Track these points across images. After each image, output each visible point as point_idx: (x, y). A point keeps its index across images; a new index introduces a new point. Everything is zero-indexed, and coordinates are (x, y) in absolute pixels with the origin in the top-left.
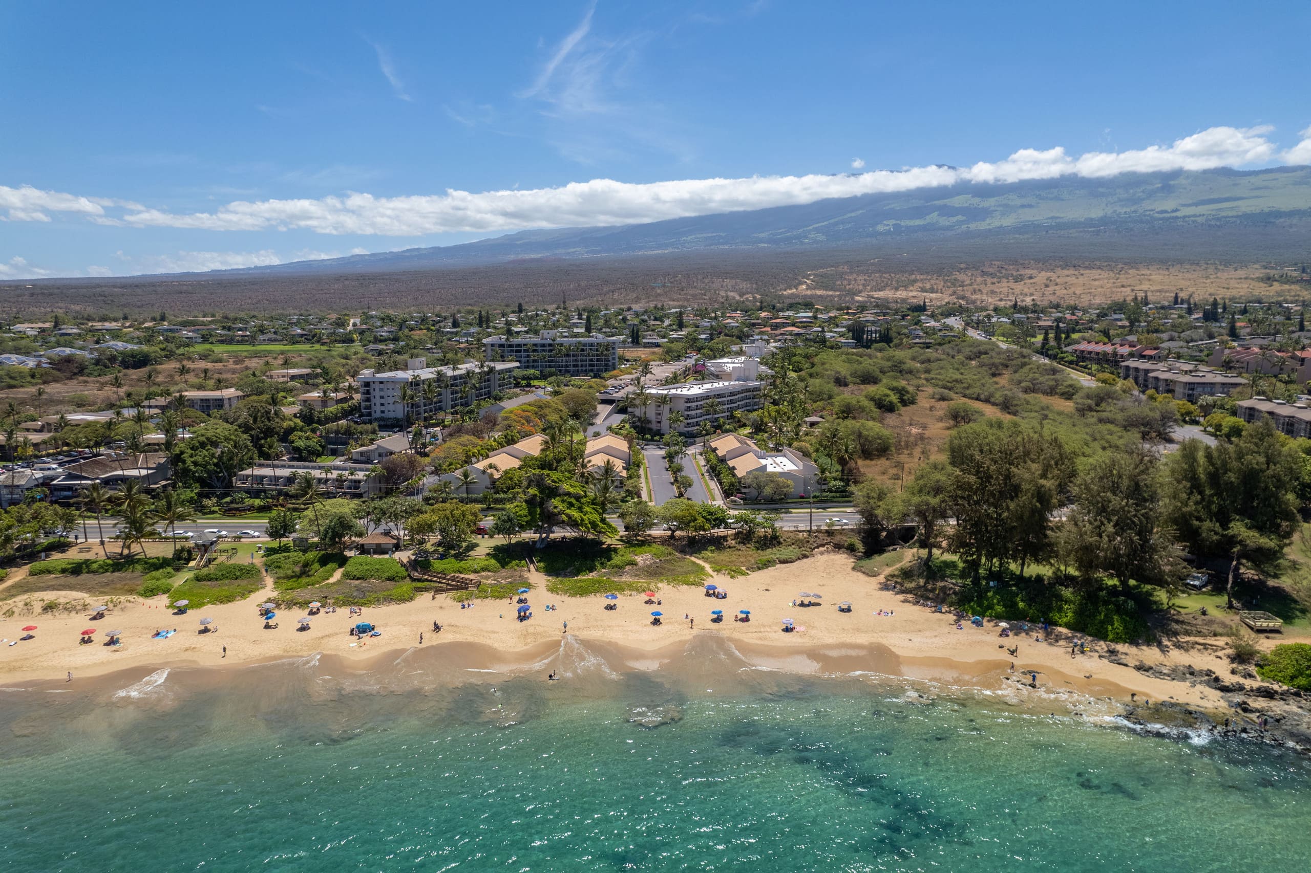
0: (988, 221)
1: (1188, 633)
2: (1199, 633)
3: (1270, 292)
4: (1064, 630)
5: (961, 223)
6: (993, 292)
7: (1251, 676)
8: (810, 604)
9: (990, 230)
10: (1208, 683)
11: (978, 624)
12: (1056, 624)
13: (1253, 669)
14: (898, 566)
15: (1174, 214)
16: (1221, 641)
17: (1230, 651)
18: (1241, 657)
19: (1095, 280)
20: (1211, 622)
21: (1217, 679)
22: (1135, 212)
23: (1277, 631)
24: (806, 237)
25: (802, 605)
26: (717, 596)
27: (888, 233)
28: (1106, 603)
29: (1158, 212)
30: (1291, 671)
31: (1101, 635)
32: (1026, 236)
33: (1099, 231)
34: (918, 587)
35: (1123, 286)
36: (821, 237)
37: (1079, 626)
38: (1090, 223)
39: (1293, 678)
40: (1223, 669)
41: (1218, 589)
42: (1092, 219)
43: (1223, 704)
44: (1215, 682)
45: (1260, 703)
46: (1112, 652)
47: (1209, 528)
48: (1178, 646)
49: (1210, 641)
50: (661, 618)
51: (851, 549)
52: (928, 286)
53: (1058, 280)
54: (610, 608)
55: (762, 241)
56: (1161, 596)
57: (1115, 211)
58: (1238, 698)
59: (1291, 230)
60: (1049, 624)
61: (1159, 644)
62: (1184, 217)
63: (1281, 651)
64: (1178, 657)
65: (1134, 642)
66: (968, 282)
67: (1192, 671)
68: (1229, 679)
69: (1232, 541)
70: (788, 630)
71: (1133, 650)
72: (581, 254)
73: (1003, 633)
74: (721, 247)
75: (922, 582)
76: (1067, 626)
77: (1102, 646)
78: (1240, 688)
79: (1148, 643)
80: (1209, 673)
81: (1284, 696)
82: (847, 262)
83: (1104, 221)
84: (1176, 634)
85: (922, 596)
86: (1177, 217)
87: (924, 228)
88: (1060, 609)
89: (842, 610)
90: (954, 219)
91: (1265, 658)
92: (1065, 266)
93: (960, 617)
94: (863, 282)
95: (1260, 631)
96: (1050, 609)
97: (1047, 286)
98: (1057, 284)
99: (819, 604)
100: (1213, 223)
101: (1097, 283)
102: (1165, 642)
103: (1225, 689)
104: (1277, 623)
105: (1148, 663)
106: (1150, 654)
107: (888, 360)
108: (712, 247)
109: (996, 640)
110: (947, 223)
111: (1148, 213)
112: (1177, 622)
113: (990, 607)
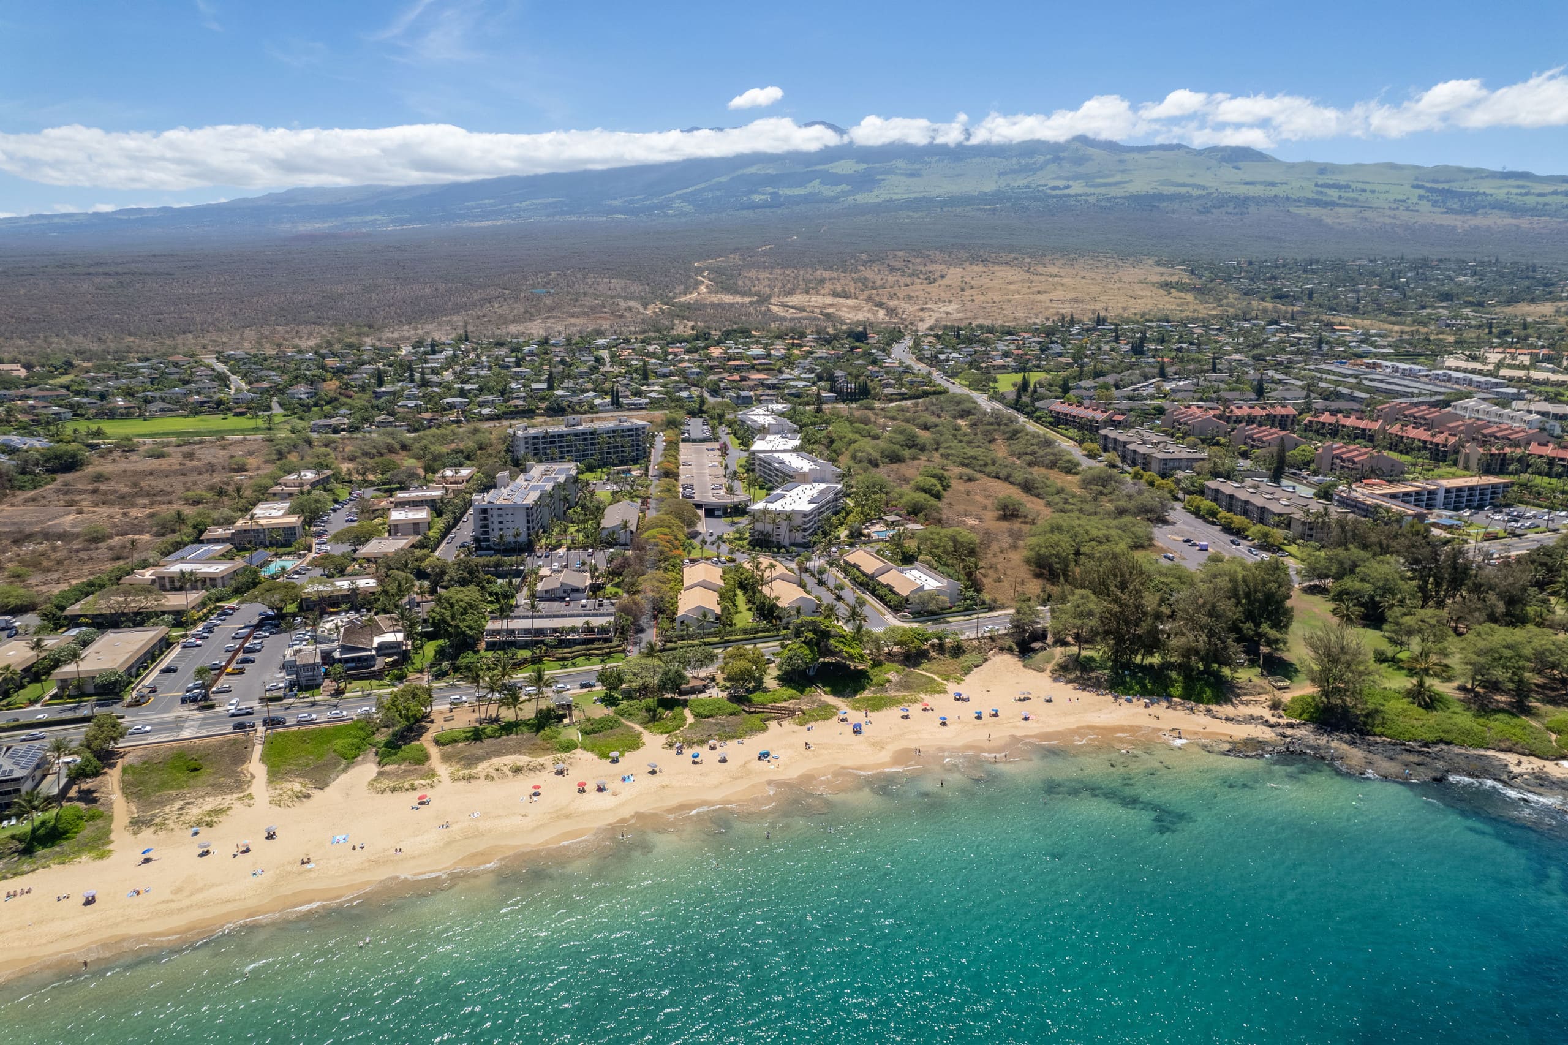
0: (876, 192)
1: (1246, 694)
2: (1251, 694)
3: (1171, 304)
4: (1178, 700)
5: (844, 193)
6: (910, 297)
7: (1280, 717)
8: (1024, 700)
9: (879, 204)
10: (1262, 723)
11: (1129, 701)
12: (1172, 696)
13: (1282, 712)
14: (1054, 662)
15: (1066, 192)
16: (1263, 698)
17: (1269, 703)
18: (1275, 706)
19: (1010, 283)
20: (1254, 687)
21: (1267, 721)
22: (1028, 186)
23: (1287, 688)
24: (671, 208)
25: (1020, 700)
26: (964, 700)
27: (764, 205)
28: (1199, 680)
29: (1051, 188)
30: (1300, 711)
31: (1199, 701)
32: (920, 214)
33: (995, 209)
34: (1078, 678)
35: (1039, 293)
36: (689, 208)
37: (1187, 696)
38: (983, 199)
39: (1301, 715)
40: (1267, 714)
41: (1253, 663)
42: (986, 194)
43: (1273, 735)
44: (1266, 723)
45: (1289, 732)
46: (1209, 711)
47: (1248, 627)
48: (1242, 703)
49: (1258, 698)
50: (947, 722)
51: (1010, 650)
52: (839, 288)
53: (973, 282)
54: (906, 717)
55: (616, 210)
56: (1226, 671)
57: (1008, 185)
58: (1280, 730)
59: (1175, 216)
60: (1168, 697)
61: (1232, 704)
62: (1077, 195)
63: (1294, 700)
64: (1243, 710)
65: (1218, 703)
66: (879, 283)
67: (1253, 718)
68: (1273, 720)
69: (1260, 635)
70: (1026, 719)
71: (1218, 708)
72: (385, 225)
73: (1146, 706)
74: (568, 218)
75: (1078, 673)
76: (1179, 697)
77: (1202, 707)
78: (1278, 725)
79: (1226, 702)
80: (1262, 718)
81: (1299, 726)
82: (736, 250)
83: (998, 197)
84: (1239, 695)
85: (1084, 684)
86: (1069, 196)
87: (806, 199)
88: (1173, 686)
89: (1047, 701)
90: (838, 189)
91: (1286, 705)
92: (974, 259)
93: (1116, 698)
94: (767, 282)
95: (1280, 689)
96: (1168, 687)
97: (963, 290)
98: (972, 288)
99: (1029, 699)
100: (1104, 204)
101: (1012, 287)
102: (1235, 701)
103: (1272, 726)
104: (1287, 683)
105: (1231, 716)
106: (1227, 710)
107: (901, 433)
108: (557, 218)
109: (1142, 710)
110: (832, 194)
111: (1040, 188)
112: (1239, 688)
113: (1131, 688)
